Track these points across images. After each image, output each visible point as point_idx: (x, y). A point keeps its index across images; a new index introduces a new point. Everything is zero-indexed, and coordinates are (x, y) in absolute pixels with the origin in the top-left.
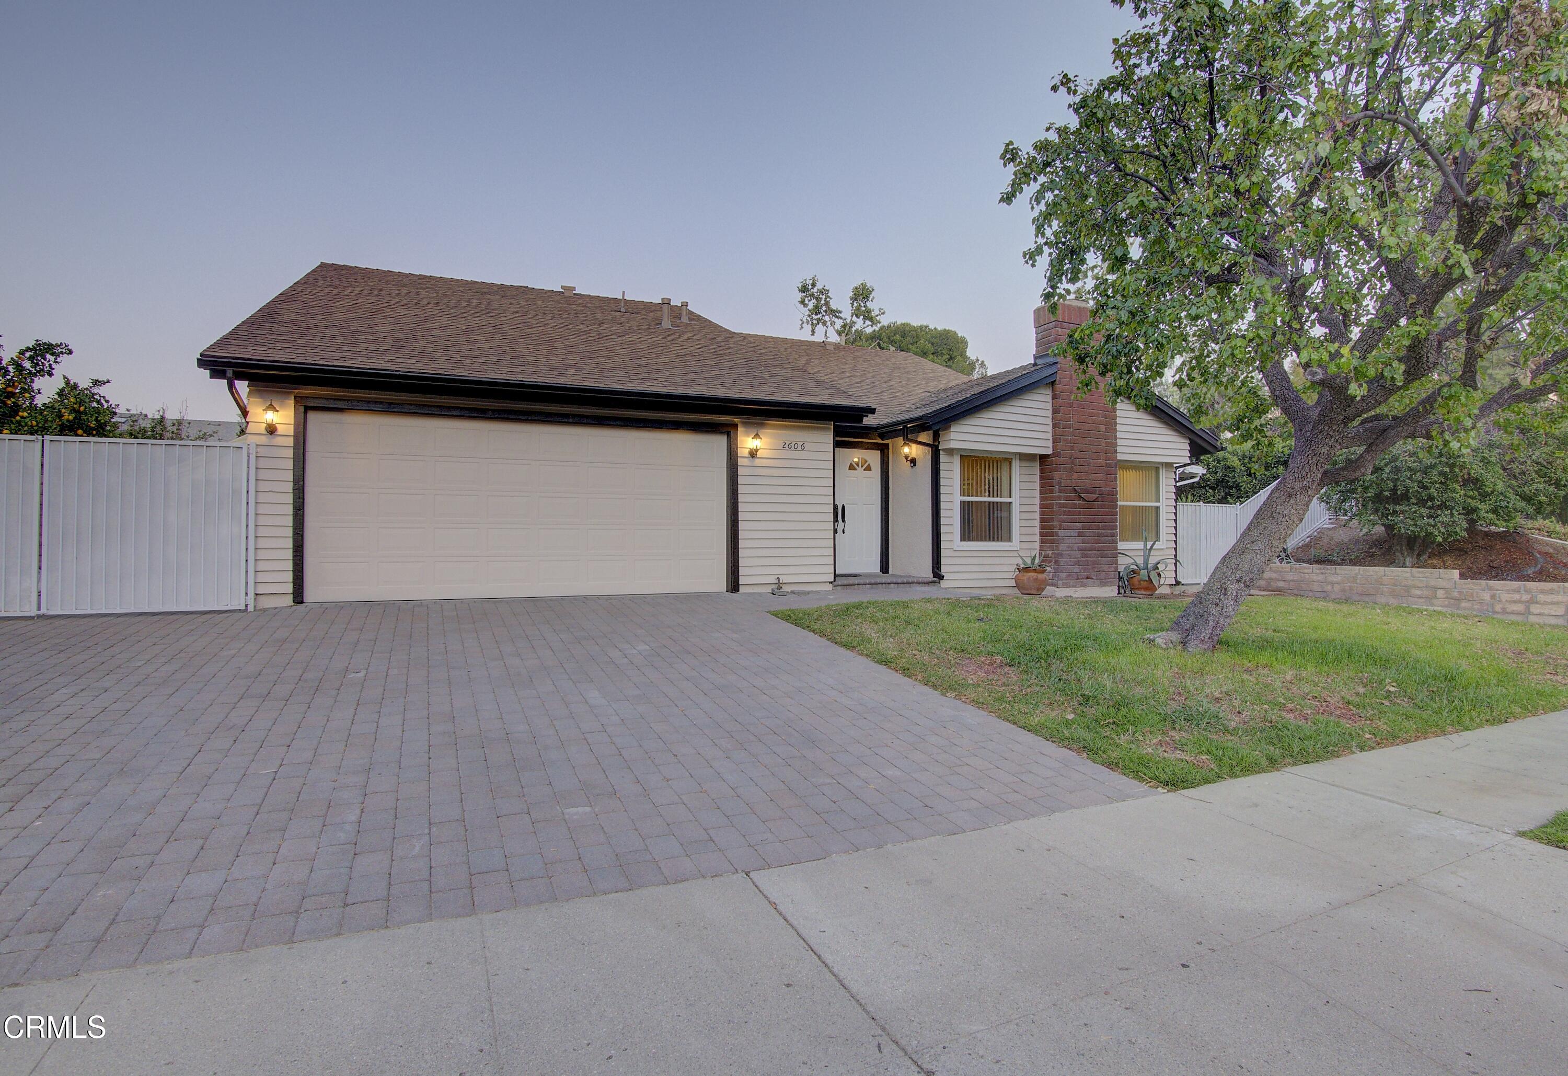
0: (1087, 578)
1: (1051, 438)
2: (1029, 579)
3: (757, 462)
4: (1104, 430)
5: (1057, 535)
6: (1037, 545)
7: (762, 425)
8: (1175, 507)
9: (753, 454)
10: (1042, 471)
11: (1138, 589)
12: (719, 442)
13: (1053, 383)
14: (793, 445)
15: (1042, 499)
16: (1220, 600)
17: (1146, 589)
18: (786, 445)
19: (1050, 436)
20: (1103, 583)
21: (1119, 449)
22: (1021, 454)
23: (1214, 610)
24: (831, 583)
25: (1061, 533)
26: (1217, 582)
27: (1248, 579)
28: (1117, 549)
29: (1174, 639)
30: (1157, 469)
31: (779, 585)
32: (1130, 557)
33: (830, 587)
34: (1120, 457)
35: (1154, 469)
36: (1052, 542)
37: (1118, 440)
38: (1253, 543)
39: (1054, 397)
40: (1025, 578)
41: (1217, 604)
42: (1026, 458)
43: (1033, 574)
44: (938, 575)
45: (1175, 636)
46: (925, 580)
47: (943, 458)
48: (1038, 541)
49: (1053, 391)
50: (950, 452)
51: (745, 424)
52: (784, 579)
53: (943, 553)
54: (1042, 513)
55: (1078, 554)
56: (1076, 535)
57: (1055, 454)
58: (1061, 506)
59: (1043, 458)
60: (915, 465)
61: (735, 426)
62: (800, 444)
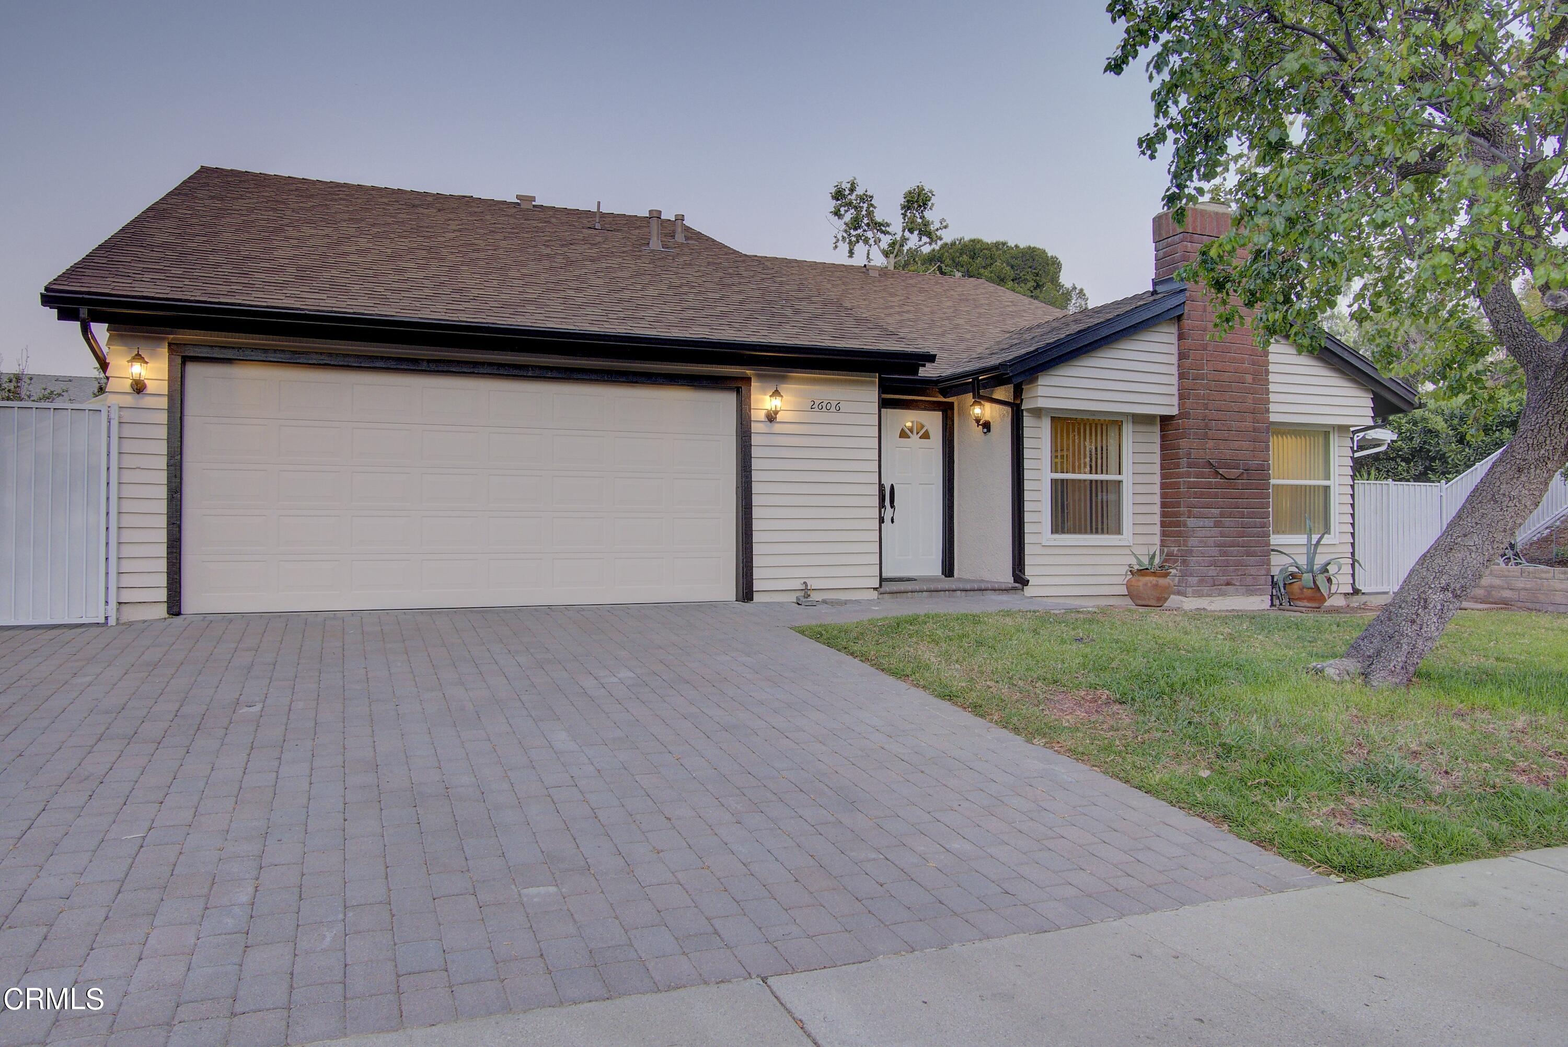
0: (1228, 584)
1: (1176, 393)
2: (1146, 584)
3: (777, 428)
4: (1251, 381)
5: (1185, 525)
6: (1157, 540)
7: (783, 379)
8: (1352, 487)
9: (771, 417)
10: (1163, 438)
11: (1299, 599)
12: (726, 401)
13: (1179, 318)
14: (824, 404)
15: (1163, 476)
16: (1418, 615)
17: (1310, 599)
18: (816, 406)
19: (1174, 390)
20: (1250, 591)
21: (1272, 407)
22: (1134, 416)
23: (1409, 630)
24: (875, 589)
25: (1191, 522)
26: (1413, 591)
27: (1458, 586)
28: (1268, 544)
29: (1352, 669)
30: (1326, 435)
31: (806, 591)
32: (1285, 554)
33: (874, 595)
34: (1273, 418)
35: (1323, 433)
36: (1179, 534)
37: (1271, 395)
38: (1465, 536)
39: (1181, 337)
40: (1140, 584)
41: (1413, 622)
42: (1142, 420)
43: (1151, 578)
44: (1020, 579)
45: (1352, 665)
46: (1003, 587)
47: (1028, 421)
48: (1158, 533)
49: (1179, 328)
50: (1038, 412)
51: (761, 377)
52: (813, 584)
53: (1028, 550)
54: (1163, 496)
55: (1214, 551)
56: (1212, 524)
57: (1183, 415)
58: (1191, 486)
59: (1165, 421)
60: (989, 431)
61: (748, 380)
62: (834, 403)
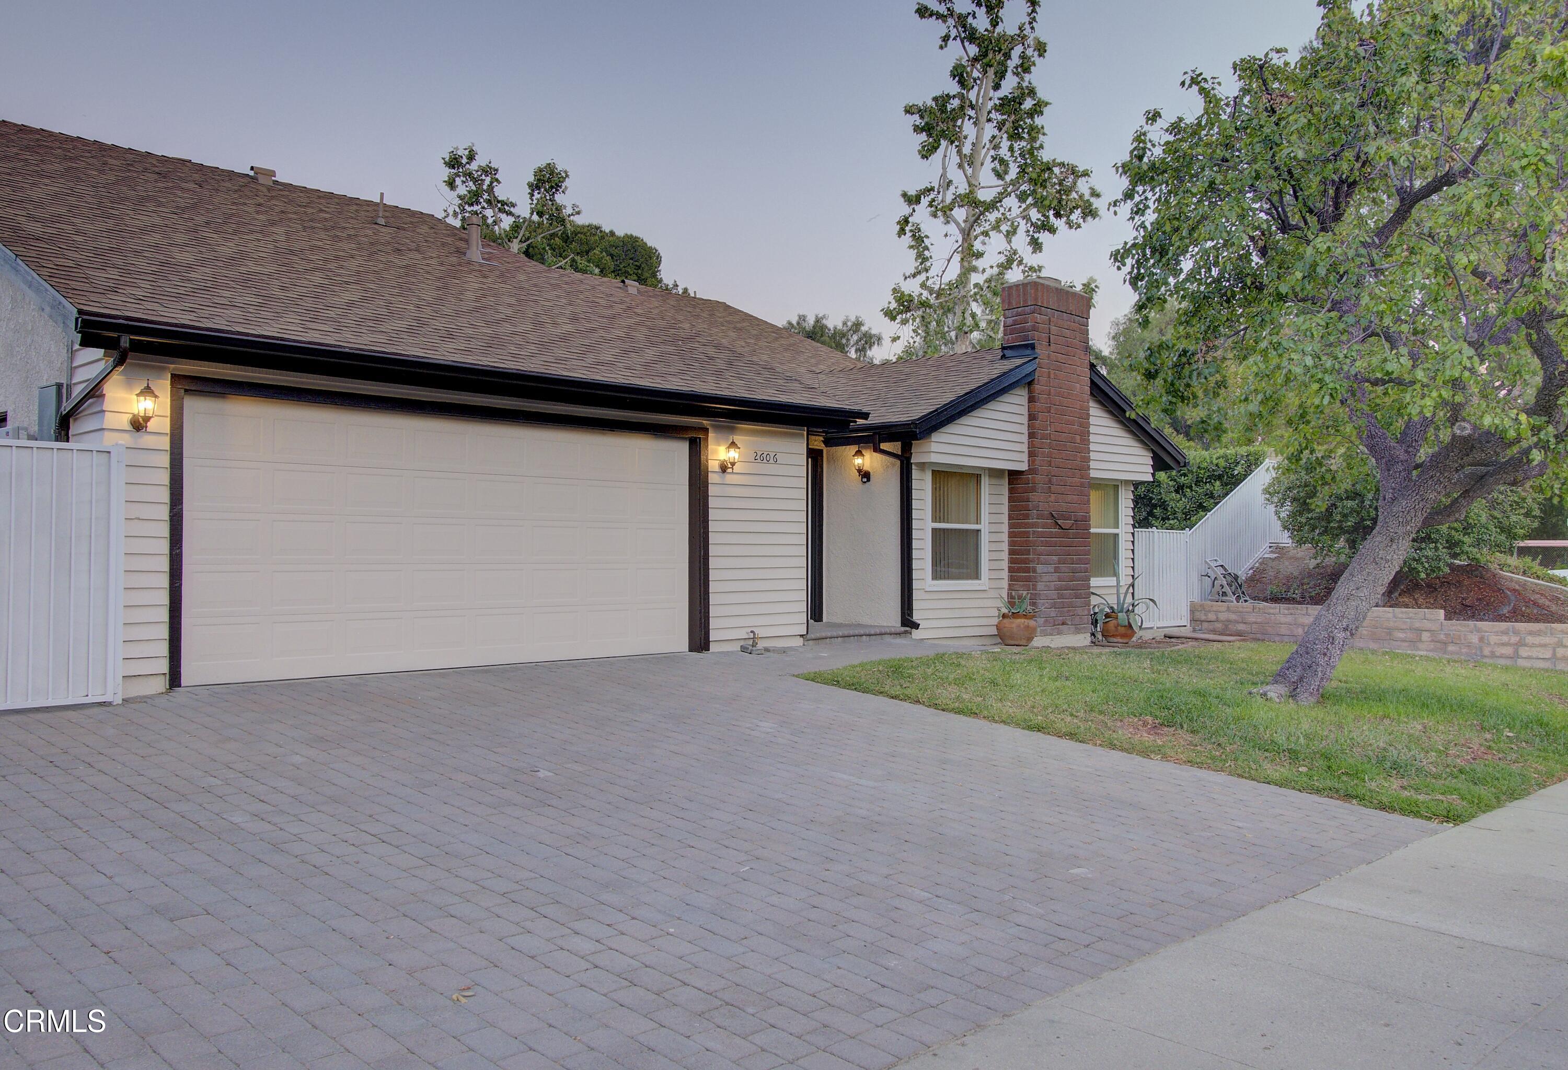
0: (1063, 624)
1: (1026, 450)
2: (1019, 626)
3: (729, 478)
4: (1078, 441)
5: (1034, 571)
6: (1005, 584)
7: (732, 430)
8: (1133, 534)
9: (724, 469)
10: (1011, 491)
11: (1113, 636)
12: (679, 450)
13: (1030, 384)
14: (764, 456)
15: (1011, 526)
17: (1123, 636)
18: (758, 457)
19: (1025, 448)
20: (1078, 631)
21: (1092, 464)
22: (990, 470)
24: (802, 636)
25: (1040, 568)
26: (1323, 631)
28: (1089, 587)
29: (1283, 693)
30: (1116, 488)
31: (755, 639)
32: (1098, 595)
33: (800, 641)
34: (1093, 474)
35: (1114, 487)
36: (1028, 579)
37: (1091, 454)
39: (1031, 400)
40: (1014, 626)
41: (1325, 654)
42: (995, 473)
43: (1023, 620)
44: (908, 622)
45: (1282, 689)
46: (893, 630)
47: (915, 474)
48: (1006, 578)
49: (1030, 392)
50: (922, 466)
51: (717, 428)
52: (760, 632)
53: (916, 595)
54: (1011, 544)
55: (1054, 594)
56: (1053, 570)
57: (1032, 471)
58: (1042, 535)
59: (1014, 475)
60: (869, 480)
61: (705, 430)
62: (772, 455)
